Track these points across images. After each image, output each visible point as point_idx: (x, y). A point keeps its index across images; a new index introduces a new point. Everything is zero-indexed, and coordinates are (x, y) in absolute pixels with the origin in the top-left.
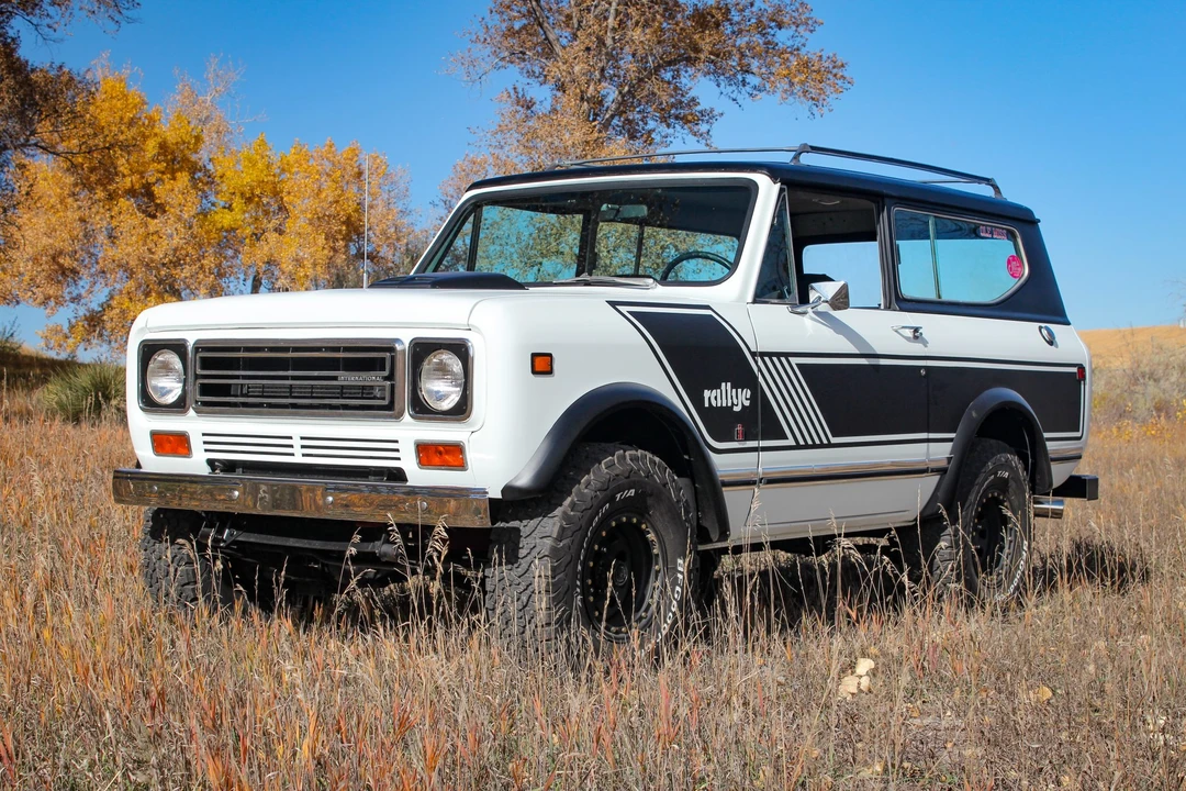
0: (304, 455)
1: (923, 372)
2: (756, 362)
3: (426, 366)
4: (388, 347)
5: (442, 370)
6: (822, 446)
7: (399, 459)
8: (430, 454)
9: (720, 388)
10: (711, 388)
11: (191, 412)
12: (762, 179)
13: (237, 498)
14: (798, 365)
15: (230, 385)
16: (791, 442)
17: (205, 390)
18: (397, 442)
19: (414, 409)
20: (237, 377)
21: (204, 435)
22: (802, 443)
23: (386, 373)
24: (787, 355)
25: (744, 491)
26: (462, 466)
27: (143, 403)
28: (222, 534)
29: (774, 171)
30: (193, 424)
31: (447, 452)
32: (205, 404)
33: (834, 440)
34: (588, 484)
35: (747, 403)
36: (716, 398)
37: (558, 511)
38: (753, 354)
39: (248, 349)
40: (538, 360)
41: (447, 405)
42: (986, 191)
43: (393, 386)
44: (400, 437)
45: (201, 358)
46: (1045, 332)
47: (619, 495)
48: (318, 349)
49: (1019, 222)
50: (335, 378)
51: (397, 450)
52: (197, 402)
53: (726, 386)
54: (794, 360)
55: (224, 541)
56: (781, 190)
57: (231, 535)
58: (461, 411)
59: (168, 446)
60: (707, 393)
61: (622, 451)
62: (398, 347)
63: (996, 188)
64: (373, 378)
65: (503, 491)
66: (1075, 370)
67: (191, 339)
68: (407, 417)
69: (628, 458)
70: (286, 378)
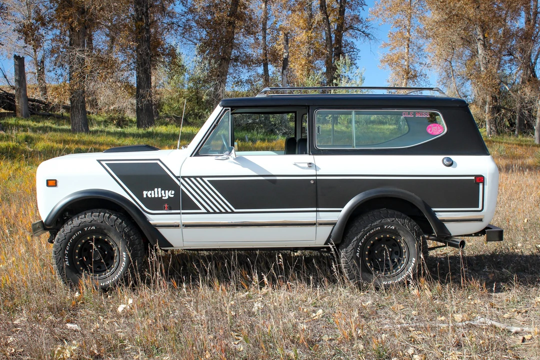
1: (312, 182)
2: (179, 181)
6: (227, 213)
9: (154, 190)
10: (148, 191)
14: (209, 181)
16: (203, 211)
22: (212, 211)
24: (201, 177)
33: (237, 211)
34: (70, 224)
35: (172, 196)
36: (151, 194)
38: (177, 177)
40: (50, 182)
46: (445, 160)
47: (86, 229)
53: (158, 190)
54: (206, 179)
60: (145, 193)
61: (90, 213)
63: (441, 92)
66: (473, 178)
69: (93, 216)
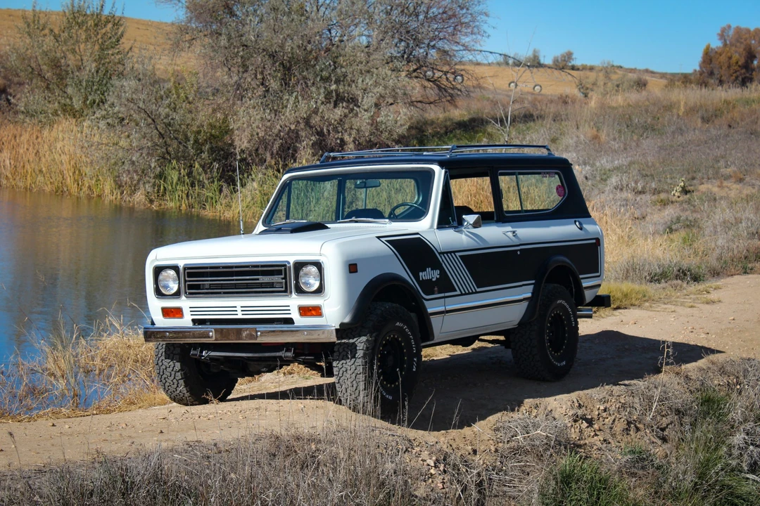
0: (242, 314)
1: (518, 253)
2: (441, 257)
3: (301, 273)
4: (283, 265)
5: (310, 274)
6: (473, 293)
7: (291, 314)
8: (305, 311)
9: (426, 271)
10: (422, 271)
11: (183, 297)
12: (436, 168)
13: (212, 335)
14: (460, 256)
15: (200, 285)
16: (458, 293)
17: (191, 287)
18: (289, 306)
19: (297, 291)
20: (207, 280)
21: (190, 308)
22: (463, 292)
23: (283, 276)
24: (454, 252)
25: (439, 317)
26: (320, 315)
27: (157, 294)
28: (202, 353)
29: (442, 164)
30: (185, 303)
31: (312, 310)
32: (190, 294)
33: (478, 290)
35: (438, 276)
36: (425, 276)
38: (439, 253)
39: (211, 268)
40: (351, 267)
41: (313, 289)
42: (544, 153)
43: (286, 282)
44: (291, 304)
45: (188, 273)
46: (577, 223)
48: (248, 267)
49: (562, 168)
50: (258, 279)
51: (290, 310)
52: (185, 293)
53: (429, 270)
54: (458, 254)
55: (203, 356)
56: (446, 172)
57: (207, 353)
58: (320, 291)
59: (171, 314)
60: (421, 274)
62: (288, 265)
63: (548, 149)
64: (276, 279)
65: (340, 325)
66: (594, 241)
67: (181, 264)
68: (293, 295)
70: (233, 280)
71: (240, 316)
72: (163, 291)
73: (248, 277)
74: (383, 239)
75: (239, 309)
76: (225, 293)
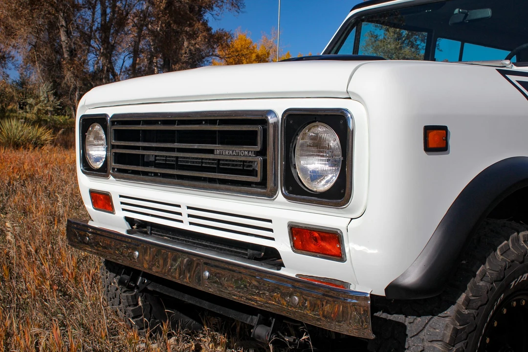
0: (191, 223)
3: (300, 141)
4: (260, 119)
5: (318, 147)
7: (273, 239)
8: (305, 238)
11: (111, 177)
13: (137, 257)
18: (270, 221)
19: (287, 189)
20: (137, 148)
21: (121, 196)
23: (258, 148)
26: (340, 256)
27: (84, 166)
28: (135, 281)
30: (113, 186)
31: (323, 239)
32: (120, 170)
34: (484, 275)
37: (451, 311)
39: (146, 123)
40: (432, 134)
41: (322, 186)
43: (265, 163)
44: (274, 216)
45: (115, 130)
47: (513, 283)
48: (199, 122)
50: (211, 152)
51: (271, 230)
52: (113, 169)
55: (138, 288)
57: (142, 282)
59: (100, 203)
61: (516, 234)
62: (271, 120)
64: (244, 153)
65: (387, 290)
67: (110, 112)
68: (280, 197)
69: (522, 239)
70: (172, 150)
71: (185, 226)
72: (91, 162)
73: (196, 146)
74: (514, 78)
75: (185, 212)
76: (164, 176)
